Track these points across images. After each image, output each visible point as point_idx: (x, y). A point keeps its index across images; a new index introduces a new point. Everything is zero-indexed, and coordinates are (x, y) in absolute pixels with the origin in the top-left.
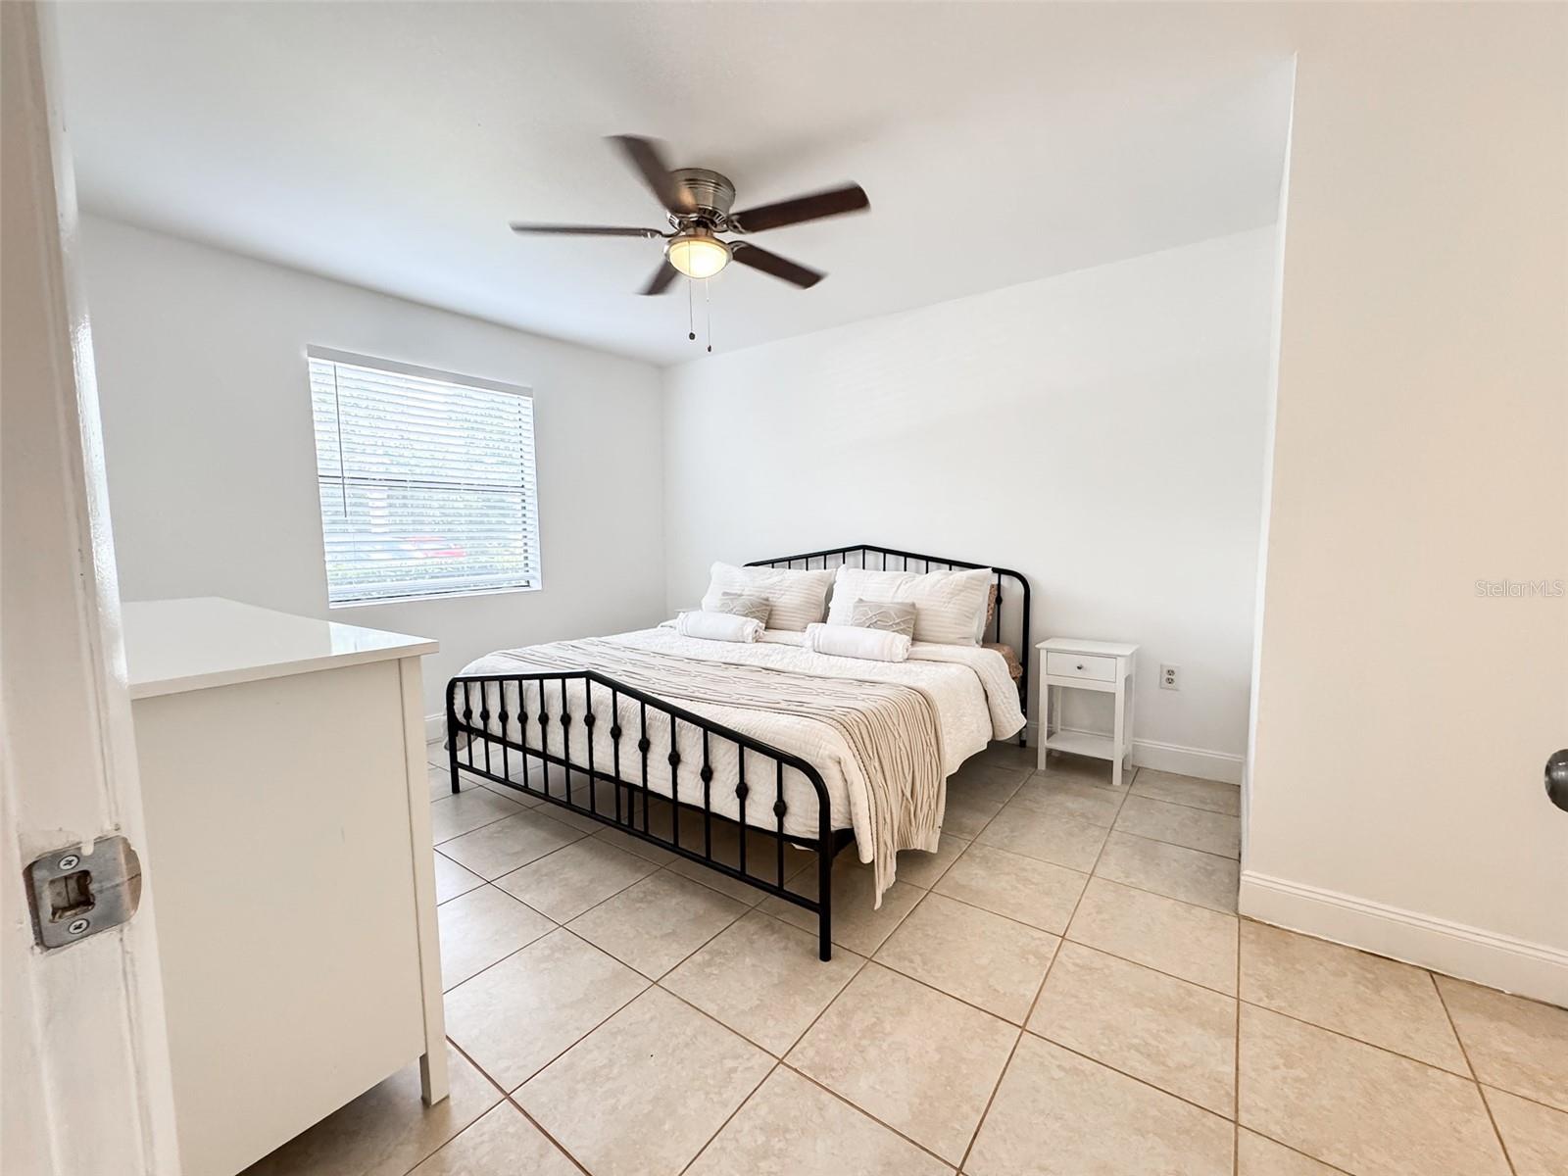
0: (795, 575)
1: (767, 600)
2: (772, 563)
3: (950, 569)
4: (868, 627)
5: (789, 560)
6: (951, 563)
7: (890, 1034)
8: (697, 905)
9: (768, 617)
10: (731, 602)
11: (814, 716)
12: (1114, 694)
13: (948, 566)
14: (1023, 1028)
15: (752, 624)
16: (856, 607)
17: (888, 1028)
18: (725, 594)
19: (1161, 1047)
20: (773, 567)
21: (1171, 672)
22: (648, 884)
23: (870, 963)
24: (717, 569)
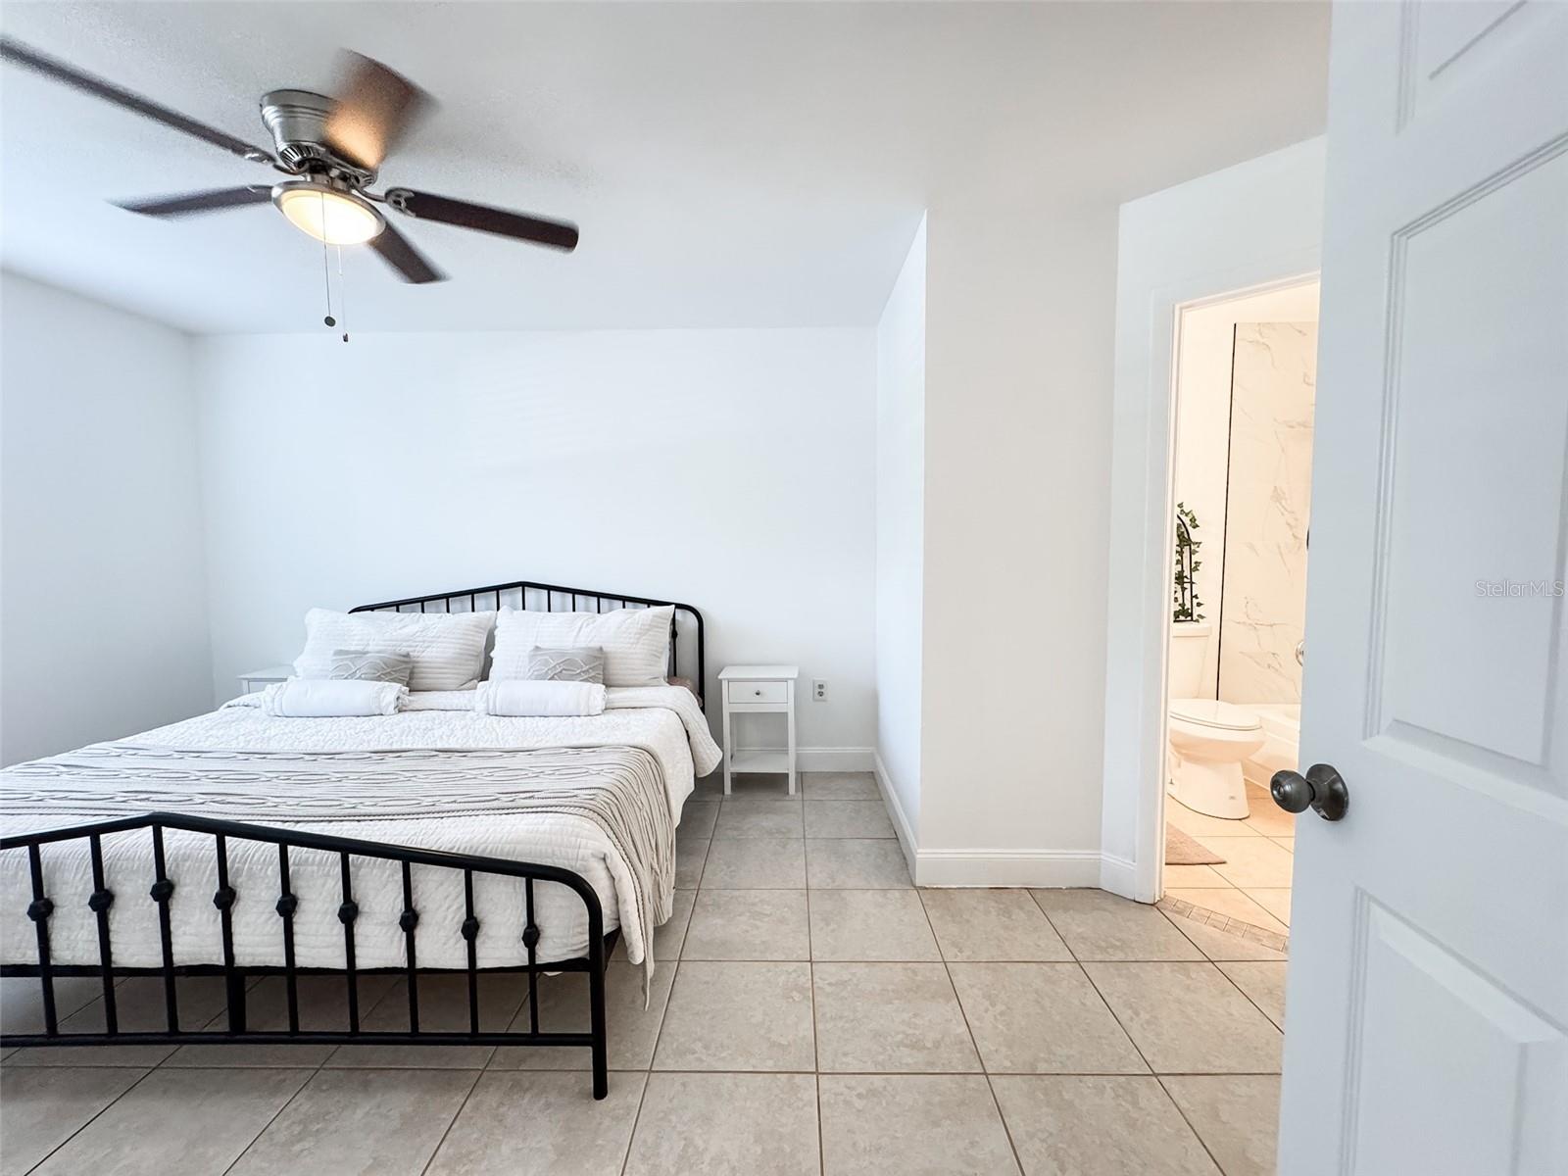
0: (434, 620)
1: (407, 655)
2: (397, 605)
3: (624, 607)
4: (552, 678)
5: (422, 601)
6: (625, 599)
7: (706, 1149)
8: (400, 1102)
9: (407, 674)
10: (350, 664)
11: (560, 809)
12: (787, 713)
13: (620, 603)
14: (817, 1073)
15: (392, 690)
16: (532, 657)
17: (699, 1142)
18: (339, 653)
19: (917, 1032)
20: (398, 611)
21: (821, 686)
22: (304, 1105)
23: (652, 1074)
24: (316, 620)
